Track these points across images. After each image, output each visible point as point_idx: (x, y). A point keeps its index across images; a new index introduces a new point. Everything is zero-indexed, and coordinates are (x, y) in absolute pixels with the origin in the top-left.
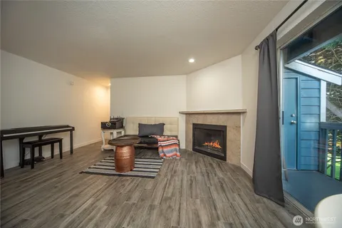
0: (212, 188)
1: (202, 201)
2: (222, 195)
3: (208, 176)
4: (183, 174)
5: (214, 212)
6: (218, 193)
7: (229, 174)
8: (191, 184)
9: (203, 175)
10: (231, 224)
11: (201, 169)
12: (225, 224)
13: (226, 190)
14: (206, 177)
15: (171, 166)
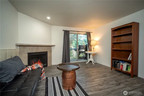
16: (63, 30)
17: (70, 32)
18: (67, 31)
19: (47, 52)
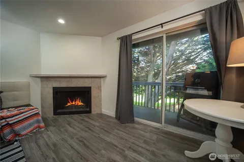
0: (101, 135)
1: (105, 149)
2: (111, 136)
3: (90, 129)
4: (66, 141)
5: (118, 149)
6: (108, 136)
7: (100, 120)
8: (84, 144)
9: (86, 131)
10: (130, 148)
11: (78, 127)
12: (128, 150)
13: (109, 131)
14: (90, 131)
15: (41, 142)
18: (126, 36)
19: (90, 88)
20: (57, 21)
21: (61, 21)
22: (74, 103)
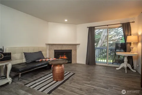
16: (88, 27)
17: (95, 28)
18: (92, 27)
19: (71, 50)
20: (64, 20)
21: (66, 20)
22: (62, 58)
